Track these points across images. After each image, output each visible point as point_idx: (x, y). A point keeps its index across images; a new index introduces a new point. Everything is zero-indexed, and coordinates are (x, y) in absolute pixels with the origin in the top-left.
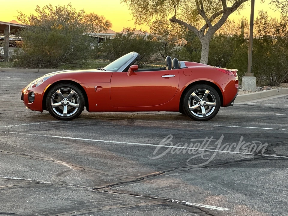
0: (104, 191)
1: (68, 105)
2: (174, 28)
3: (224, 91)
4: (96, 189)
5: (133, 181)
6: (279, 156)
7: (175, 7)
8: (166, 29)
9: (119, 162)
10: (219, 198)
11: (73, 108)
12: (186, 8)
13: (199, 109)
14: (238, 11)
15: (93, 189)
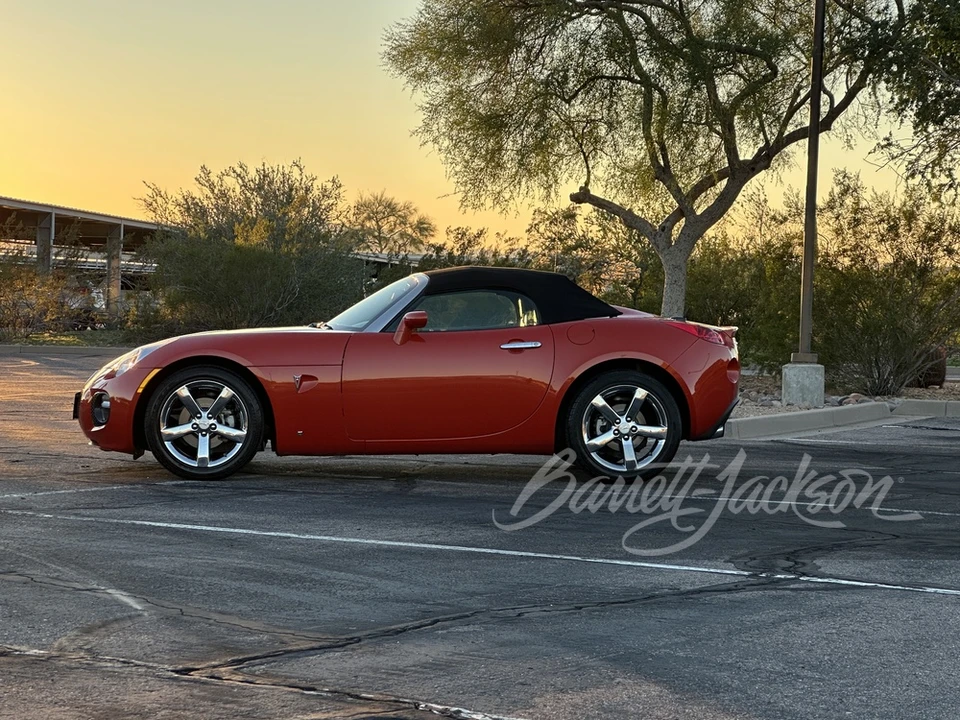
0: (211, 677)
1: (212, 433)
2: (605, 233)
3: (693, 392)
4: (187, 671)
5: (320, 648)
6: (826, 580)
7: (586, 159)
8: (583, 236)
9: (306, 594)
10: (578, 700)
11: (230, 442)
12: (618, 160)
13: (615, 446)
14: (775, 172)
15: (177, 672)
